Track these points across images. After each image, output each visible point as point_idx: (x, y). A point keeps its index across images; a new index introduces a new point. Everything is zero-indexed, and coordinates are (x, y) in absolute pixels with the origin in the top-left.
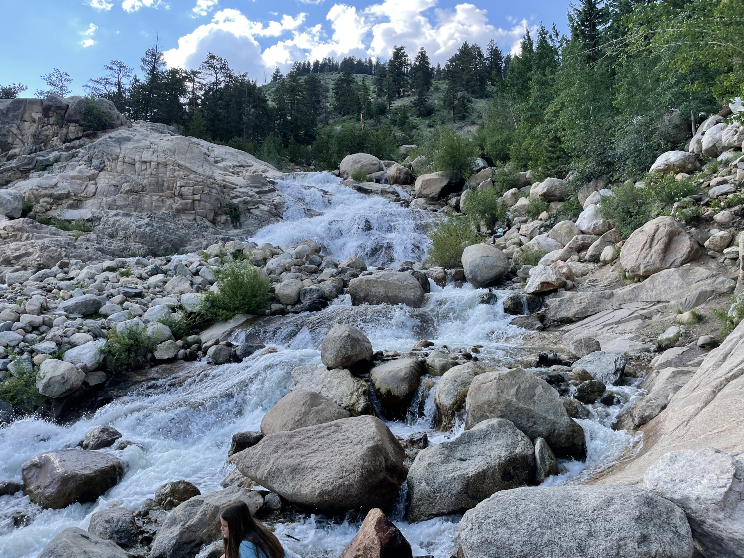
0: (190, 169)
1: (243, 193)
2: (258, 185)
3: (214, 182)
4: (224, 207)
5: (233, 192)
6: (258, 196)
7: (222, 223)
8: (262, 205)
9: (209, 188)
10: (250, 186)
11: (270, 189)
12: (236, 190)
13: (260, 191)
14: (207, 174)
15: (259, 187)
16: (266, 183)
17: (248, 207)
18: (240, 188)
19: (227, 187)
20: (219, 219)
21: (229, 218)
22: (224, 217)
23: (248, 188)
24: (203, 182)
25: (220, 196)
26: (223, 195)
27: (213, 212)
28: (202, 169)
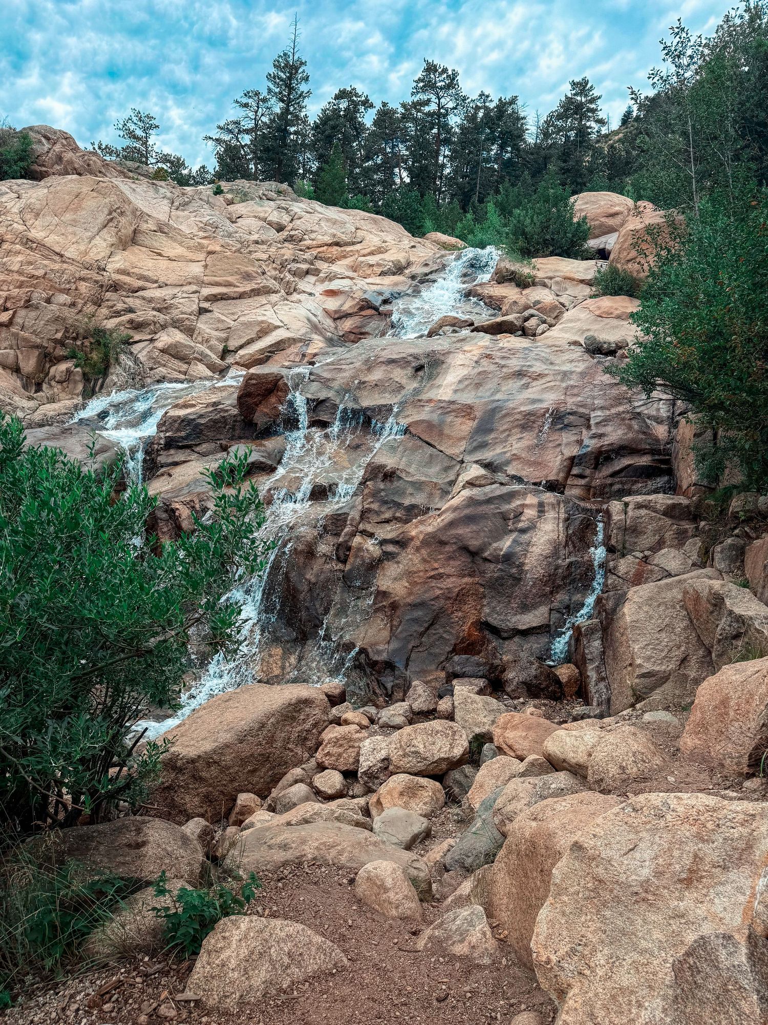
0: (49, 249)
1: (151, 300)
2: (230, 279)
3: (89, 276)
4: (75, 339)
5: (127, 300)
6: (195, 307)
7: (58, 382)
8: (177, 332)
9: (51, 293)
10: (202, 283)
11: (259, 289)
12: (140, 293)
13: (220, 294)
14: (87, 259)
15: (229, 284)
16: (257, 273)
17: (132, 337)
18: (160, 287)
19: (122, 287)
20: (53, 370)
21: (78, 369)
22: (63, 367)
23: (185, 288)
24: (44, 278)
25: (74, 310)
26: (90, 308)
27: (36, 353)
28: (82, 248)
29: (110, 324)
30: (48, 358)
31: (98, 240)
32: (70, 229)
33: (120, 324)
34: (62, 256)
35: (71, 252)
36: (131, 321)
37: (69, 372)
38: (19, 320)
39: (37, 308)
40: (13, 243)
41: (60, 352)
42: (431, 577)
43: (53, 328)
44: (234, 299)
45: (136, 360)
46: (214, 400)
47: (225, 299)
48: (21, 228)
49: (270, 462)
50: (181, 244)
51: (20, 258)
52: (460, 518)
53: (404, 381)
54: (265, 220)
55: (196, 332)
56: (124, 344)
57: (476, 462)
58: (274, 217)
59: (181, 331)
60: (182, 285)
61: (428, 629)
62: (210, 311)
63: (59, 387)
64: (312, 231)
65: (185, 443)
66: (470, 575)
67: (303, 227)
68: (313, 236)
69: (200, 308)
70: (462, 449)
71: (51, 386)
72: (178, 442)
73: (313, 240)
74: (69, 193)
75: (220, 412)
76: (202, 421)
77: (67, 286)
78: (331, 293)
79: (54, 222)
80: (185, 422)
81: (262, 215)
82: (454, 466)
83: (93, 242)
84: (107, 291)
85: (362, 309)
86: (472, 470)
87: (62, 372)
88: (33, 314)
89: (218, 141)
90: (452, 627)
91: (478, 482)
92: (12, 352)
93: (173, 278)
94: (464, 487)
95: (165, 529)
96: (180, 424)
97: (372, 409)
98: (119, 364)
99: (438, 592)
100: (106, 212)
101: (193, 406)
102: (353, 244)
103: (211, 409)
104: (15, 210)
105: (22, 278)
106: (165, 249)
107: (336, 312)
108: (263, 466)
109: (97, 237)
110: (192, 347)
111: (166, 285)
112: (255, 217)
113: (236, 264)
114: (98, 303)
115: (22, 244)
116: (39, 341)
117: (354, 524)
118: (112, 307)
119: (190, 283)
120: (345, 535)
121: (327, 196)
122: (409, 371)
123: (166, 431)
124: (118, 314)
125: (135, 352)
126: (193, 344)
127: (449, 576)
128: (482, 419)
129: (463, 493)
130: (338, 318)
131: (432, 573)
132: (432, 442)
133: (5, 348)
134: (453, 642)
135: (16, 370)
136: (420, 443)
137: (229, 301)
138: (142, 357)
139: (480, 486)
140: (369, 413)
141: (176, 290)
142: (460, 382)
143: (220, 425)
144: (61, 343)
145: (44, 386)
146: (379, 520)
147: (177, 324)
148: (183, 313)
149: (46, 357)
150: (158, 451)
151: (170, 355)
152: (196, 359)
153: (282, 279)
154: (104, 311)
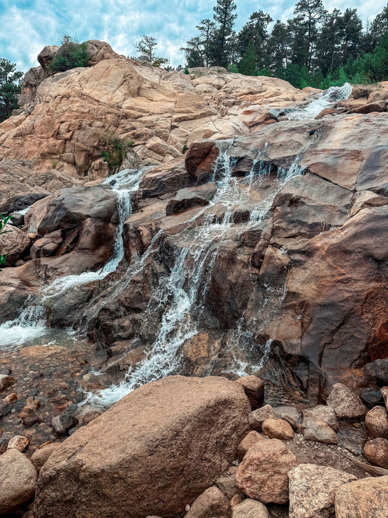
0: (92, 98)
1: (145, 122)
2: (189, 109)
3: (112, 111)
4: (104, 146)
5: (132, 123)
6: (169, 125)
7: (96, 170)
8: (158, 138)
9: (92, 121)
10: (174, 112)
11: (205, 113)
12: (140, 119)
13: (183, 117)
14: (112, 102)
15: (189, 112)
16: (204, 104)
17: (134, 143)
18: (150, 115)
19: (129, 116)
20: (93, 163)
21: (106, 162)
22: (98, 161)
23: (164, 115)
24: (88, 113)
25: (104, 130)
26: (113, 128)
27: (84, 154)
28: (109, 96)
29: (122, 137)
30: (90, 157)
31: (118, 92)
32: (104, 87)
33: (128, 136)
34: (99, 102)
35: (103, 99)
36: (134, 134)
37: (101, 164)
38: (75, 136)
39: (84, 129)
40: (74, 97)
41: (96, 153)
42: (339, 281)
43: (92, 140)
44: (191, 120)
45: (136, 156)
46: (172, 167)
47: (186, 120)
48: (79, 88)
49: (204, 198)
50: (163, 94)
51: (78, 104)
52: (363, 232)
53: (302, 141)
54: (211, 84)
55: (169, 138)
56: (130, 147)
57: (369, 189)
58: (216, 82)
59: (161, 138)
60: (162, 114)
61: (339, 327)
62: (177, 127)
63: (96, 173)
64: (237, 88)
65: (155, 194)
66: (377, 280)
67: (232, 86)
68: (237, 90)
69: (172, 125)
70: (354, 182)
71: (92, 173)
72: (150, 193)
73: (237, 92)
74: (103, 68)
75: (175, 173)
76: (165, 179)
77: (101, 117)
78: (248, 112)
79: (96, 84)
80: (155, 181)
81: (209, 82)
82: (348, 194)
83: (116, 93)
84: (122, 119)
85: (266, 119)
86: (366, 195)
87: (97, 164)
88: (82, 133)
89: (187, 50)
90: (363, 328)
91: (375, 203)
92: (72, 154)
93: (157, 110)
94: (362, 207)
95: (134, 244)
96: (152, 182)
97: (279, 160)
98: (127, 158)
99: (347, 295)
100: (122, 76)
101: (160, 171)
102: (261, 92)
103: (170, 172)
104: (77, 80)
105: (78, 114)
106: (155, 97)
107: (250, 122)
108: (199, 200)
109: (118, 90)
110: (166, 147)
111: (154, 114)
112: (206, 83)
113: (193, 100)
114: (117, 126)
115: (80, 97)
116: (85, 147)
117: (267, 238)
118: (124, 127)
119: (167, 112)
120: (260, 246)
121: (246, 71)
122: (306, 134)
123: (144, 187)
124: (127, 131)
125: (135, 151)
126: (166, 145)
127: (356, 281)
128: (369, 160)
129: (363, 211)
130: (252, 126)
131: (340, 278)
132: (328, 178)
133: (69, 152)
134: (365, 341)
135: (74, 164)
136: (318, 179)
137: (188, 121)
138: (139, 153)
139: (377, 206)
140: (276, 163)
141: (158, 116)
142: (346, 138)
143: (175, 181)
144: (97, 148)
145: (89, 173)
146: (287, 236)
147: (158, 134)
148: (162, 128)
149: (89, 156)
150: (139, 199)
151: (154, 151)
152: (168, 153)
153: (219, 108)
154: (120, 130)
